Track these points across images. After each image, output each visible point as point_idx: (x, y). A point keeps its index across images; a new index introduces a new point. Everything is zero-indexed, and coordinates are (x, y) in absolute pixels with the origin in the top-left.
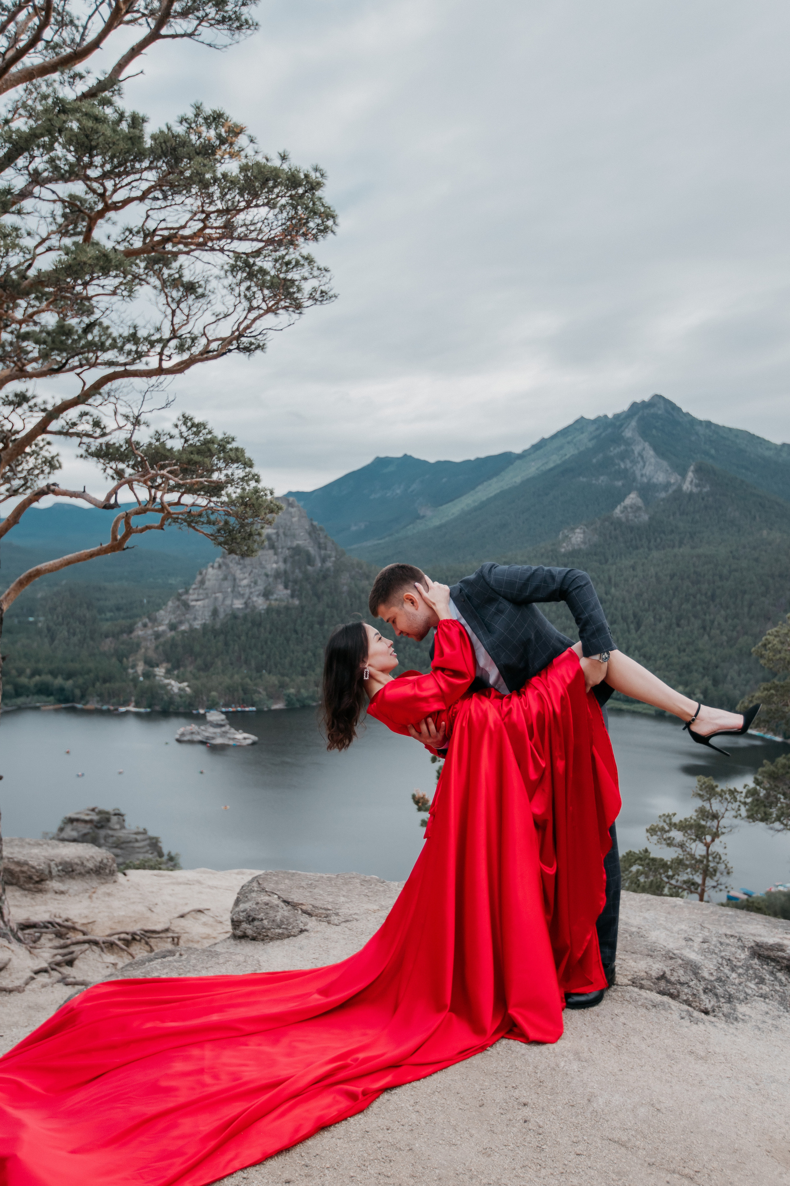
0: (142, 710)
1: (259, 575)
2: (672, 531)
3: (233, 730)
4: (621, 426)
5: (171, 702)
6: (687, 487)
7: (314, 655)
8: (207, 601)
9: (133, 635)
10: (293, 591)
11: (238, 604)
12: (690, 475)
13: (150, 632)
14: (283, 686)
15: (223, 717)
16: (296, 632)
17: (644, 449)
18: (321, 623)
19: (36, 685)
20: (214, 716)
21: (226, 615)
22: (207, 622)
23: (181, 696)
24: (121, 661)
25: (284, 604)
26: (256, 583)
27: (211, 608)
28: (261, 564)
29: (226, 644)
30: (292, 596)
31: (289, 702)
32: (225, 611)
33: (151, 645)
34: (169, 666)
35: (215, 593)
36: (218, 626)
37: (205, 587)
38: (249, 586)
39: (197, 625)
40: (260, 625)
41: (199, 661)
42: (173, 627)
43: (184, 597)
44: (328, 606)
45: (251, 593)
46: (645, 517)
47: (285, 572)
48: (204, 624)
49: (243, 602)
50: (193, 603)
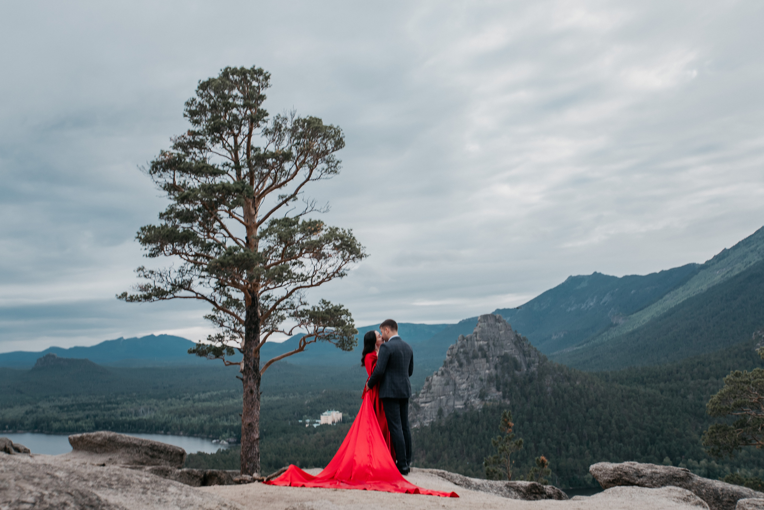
1: (475, 380)
8: (433, 403)
10: (504, 393)
11: (459, 405)
18: (530, 421)
21: (450, 415)
22: (435, 421)
25: (497, 404)
26: (472, 387)
27: (437, 409)
28: (476, 370)
29: (451, 439)
30: (504, 397)
32: (448, 411)
35: (440, 396)
36: (443, 424)
37: (431, 391)
38: (467, 389)
39: (427, 423)
40: (477, 422)
43: (415, 400)
44: (535, 405)
45: (469, 395)
47: (497, 376)
48: (432, 422)
49: (462, 402)
50: (423, 405)
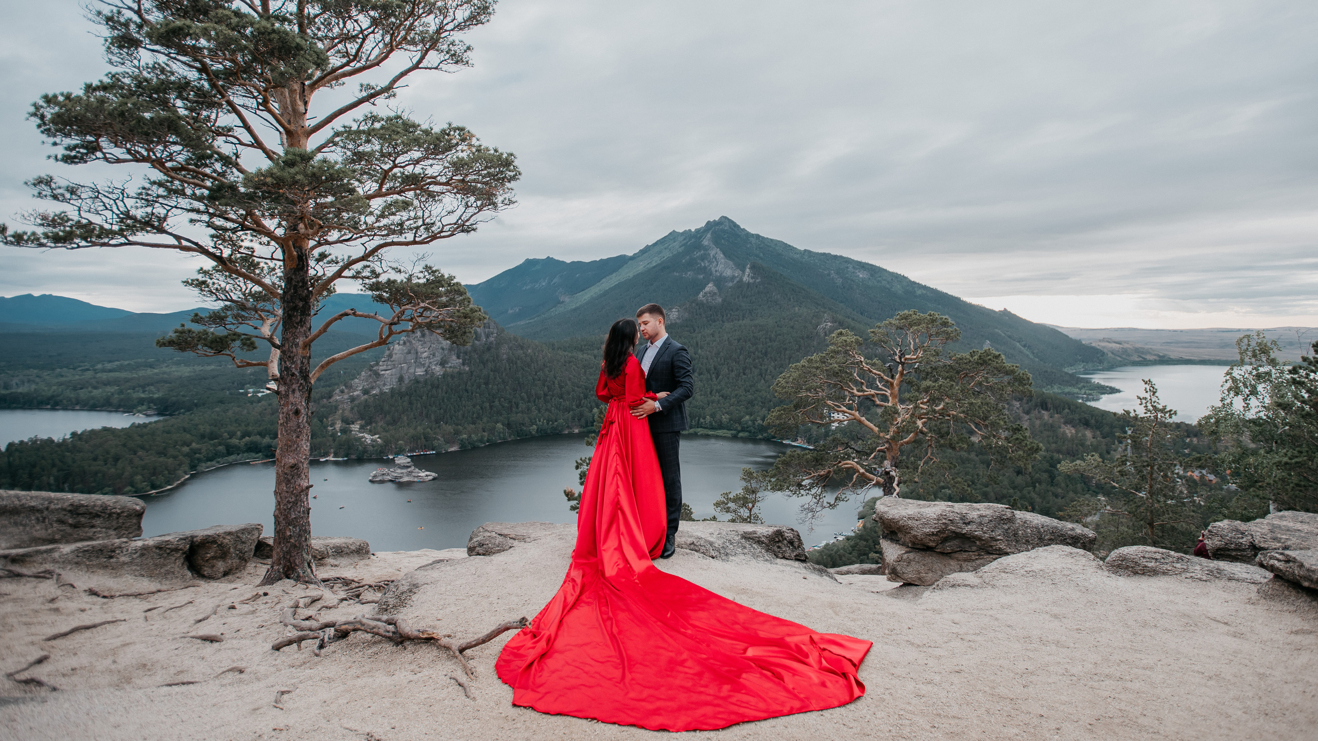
0: (340, 459)
2: (737, 309)
3: (417, 470)
4: (701, 237)
5: (365, 451)
6: (746, 279)
7: (482, 408)
8: (394, 370)
9: (331, 400)
10: (464, 360)
11: (420, 372)
12: (748, 270)
13: (346, 396)
14: (457, 433)
15: (409, 460)
16: (467, 391)
17: (717, 254)
18: (486, 384)
19: (246, 445)
20: (402, 460)
21: (410, 380)
22: (395, 386)
23: (373, 446)
25: (457, 370)
26: (434, 355)
27: (398, 376)
29: (411, 403)
30: (464, 364)
31: (463, 446)
32: (409, 377)
33: (347, 407)
34: (363, 422)
35: (401, 364)
36: (403, 389)
37: (392, 359)
38: (428, 357)
39: (386, 389)
40: (438, 387)
41: (388, 418)
42: (366, 392)
43: (375, 368)
44: (492, 371)
45: (430, 363)
46: (719, 300)
48: (393, 388)
49: (424, 369)
50: (383, 372)
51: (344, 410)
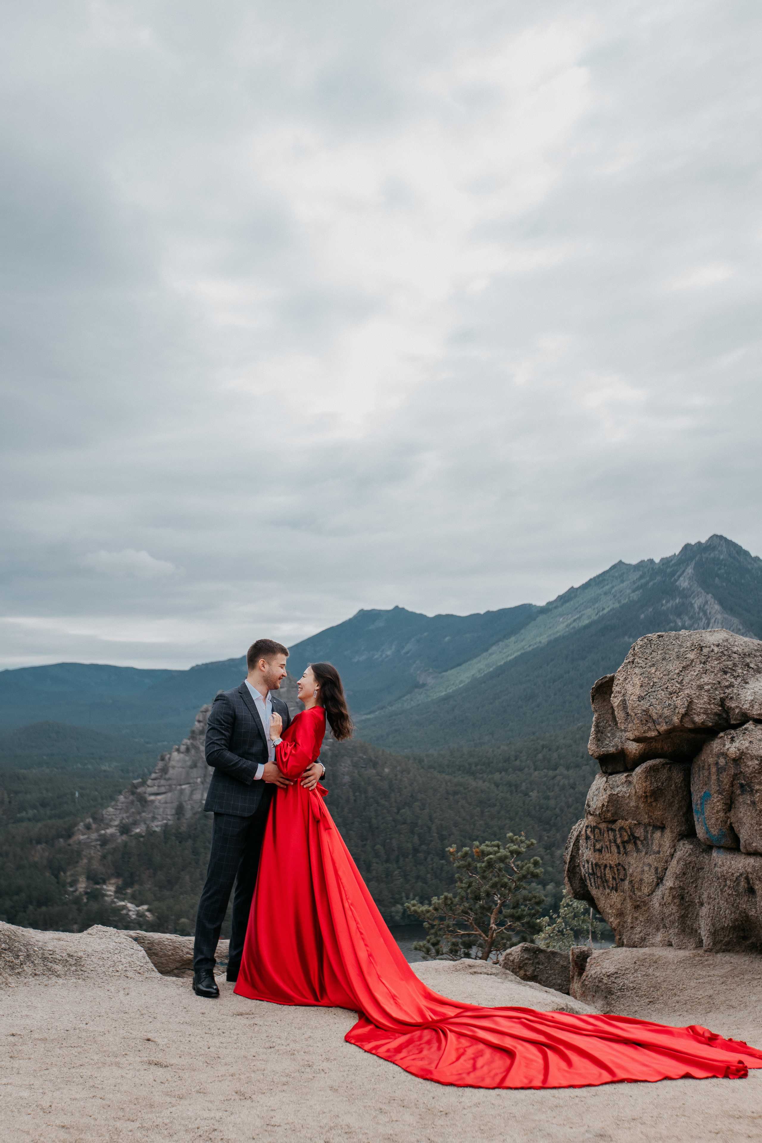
4: (673, 573)
8: (169, 795)
9: (71, 841)
13: (94, 836)
17: (706, 602)
21: (194, 814)
22: (170, 823)
24: (57, 876)
27: (176, 804)
32: (193, 808)
33: (96, 853)
34: (120, 882)
35: (181, 785)
36: (184, 829)
37: (167, 776)
39: (157, 826)
41: (160, 876)
42: (125, 829)
43: (140, 790)
48: (166, 825)
50: (152, 798)
51: (90, 859)
